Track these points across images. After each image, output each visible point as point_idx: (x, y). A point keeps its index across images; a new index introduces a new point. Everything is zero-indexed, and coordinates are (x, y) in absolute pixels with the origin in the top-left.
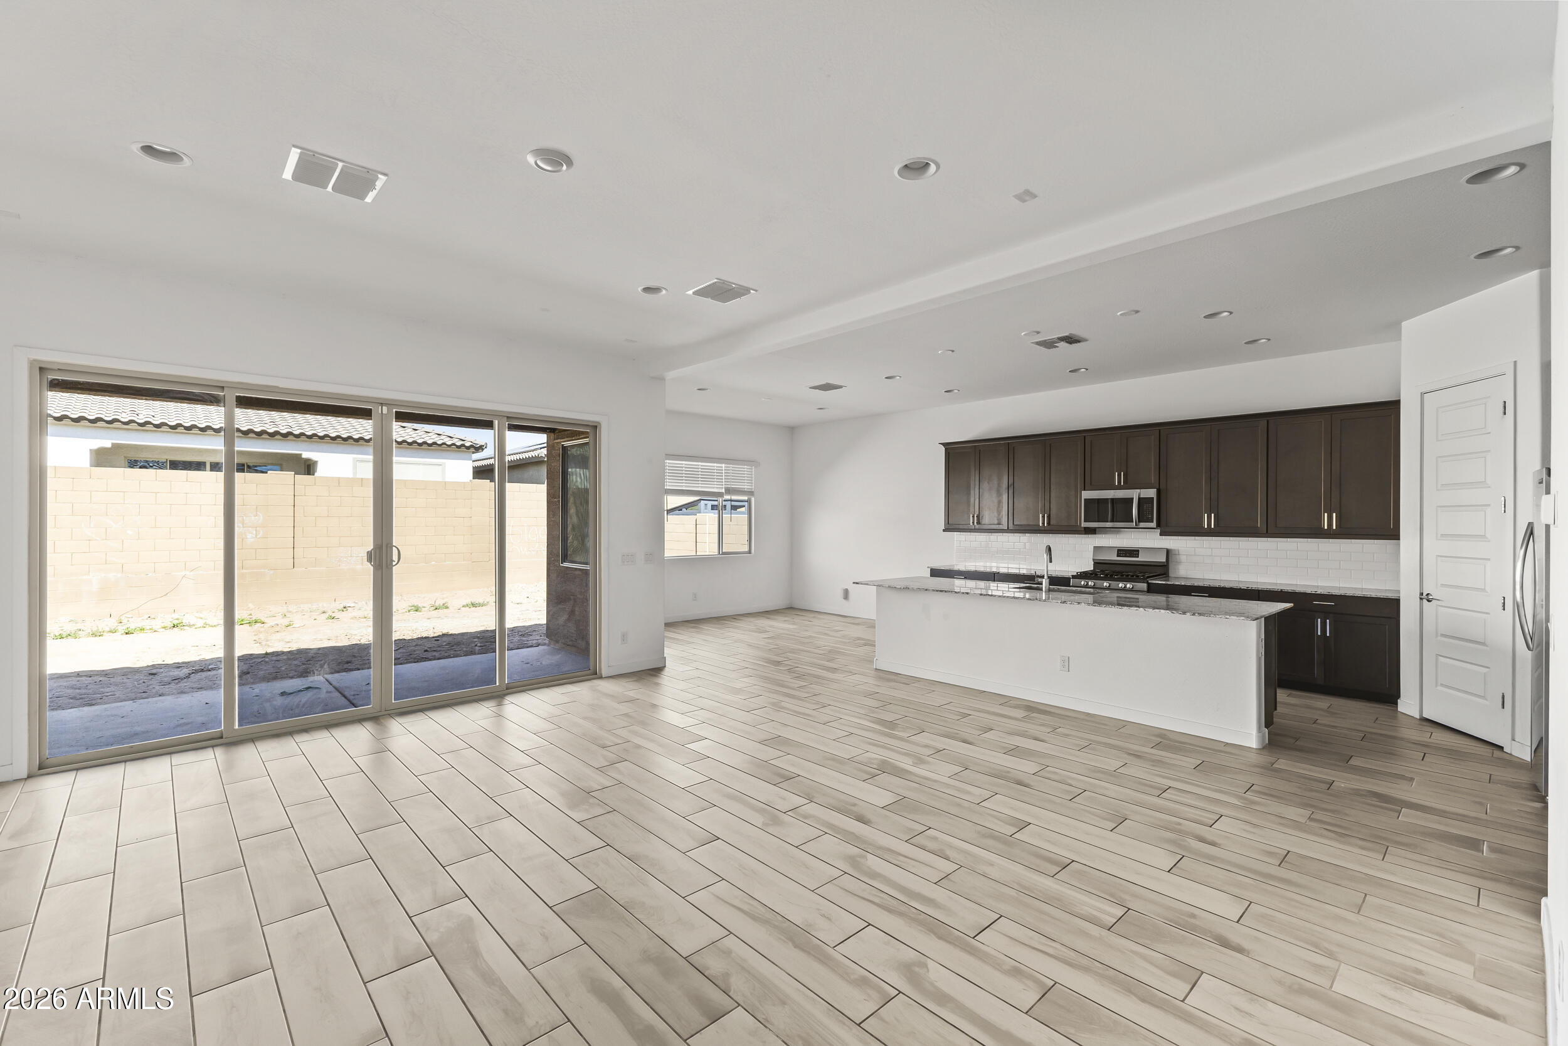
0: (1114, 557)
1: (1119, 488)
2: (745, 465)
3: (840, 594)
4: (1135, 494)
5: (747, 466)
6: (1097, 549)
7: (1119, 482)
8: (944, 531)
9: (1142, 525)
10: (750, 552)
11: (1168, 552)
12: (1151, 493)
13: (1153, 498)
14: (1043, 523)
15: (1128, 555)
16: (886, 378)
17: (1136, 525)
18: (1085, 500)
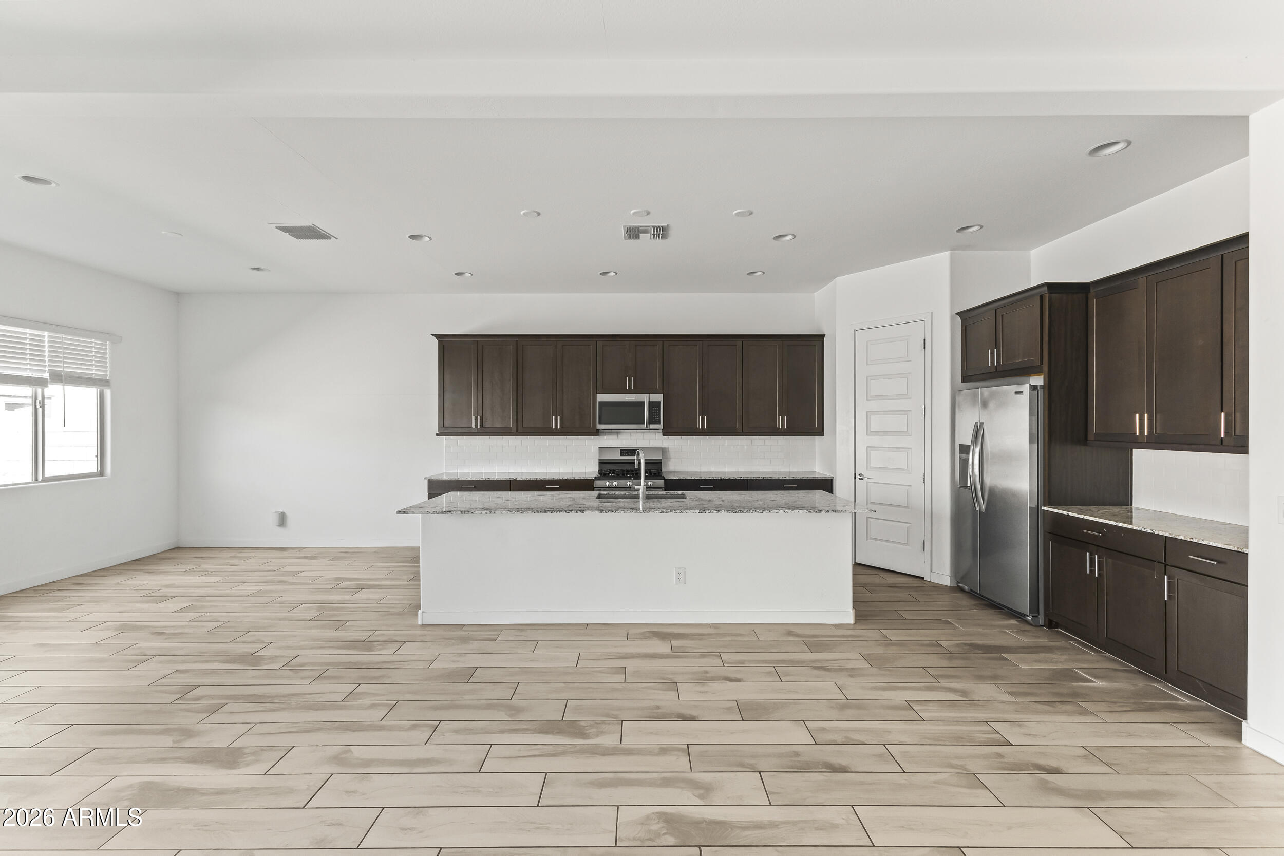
0: (617, 456)
1: (629, 392)
2: (91, 338)
3: (273, 520)
4: (646, 398)
5: (96, 338)
6: (601, 449)
7: (630, 386)
8: (437, 435)
9: (651, 426)
10: (101, 473)
11: (663, 451)
12: (658, 397)
13: (660, 402)
14: (556, 425)
15: (630, 454)
16: (411, 237)
17: (647, 426)
18: (599, 402)
